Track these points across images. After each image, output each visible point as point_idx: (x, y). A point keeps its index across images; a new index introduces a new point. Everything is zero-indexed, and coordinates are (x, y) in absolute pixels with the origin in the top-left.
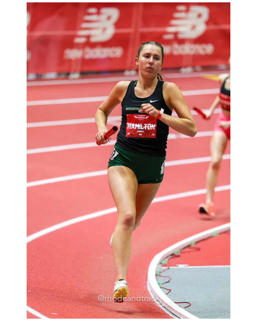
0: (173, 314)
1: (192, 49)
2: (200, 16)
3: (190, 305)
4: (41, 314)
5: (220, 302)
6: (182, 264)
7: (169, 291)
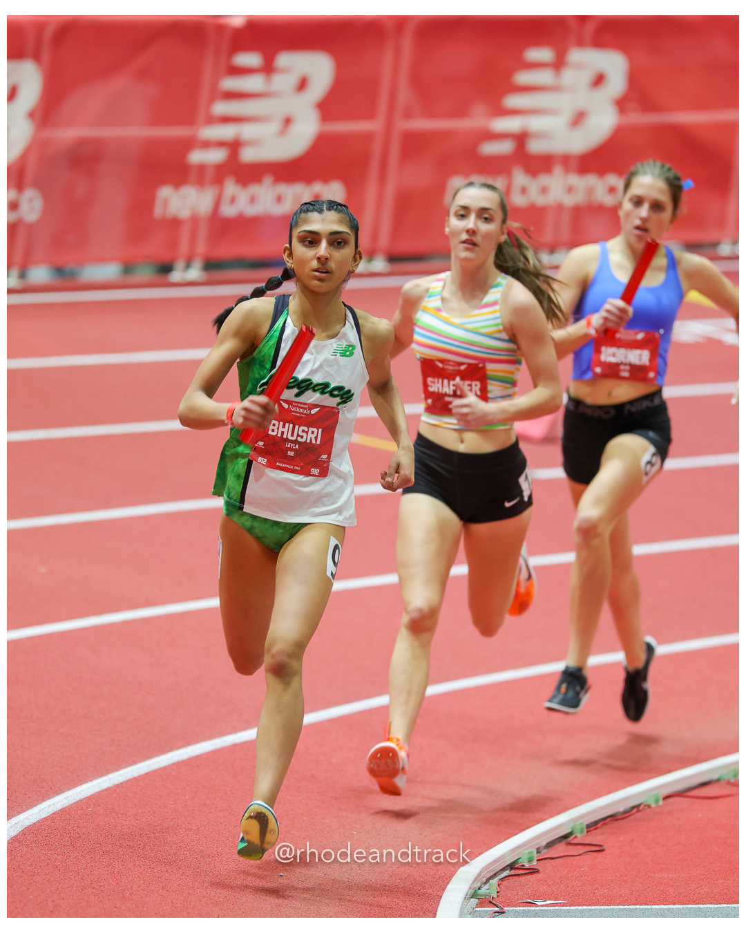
1: (571, 191)
2: (599, 80)
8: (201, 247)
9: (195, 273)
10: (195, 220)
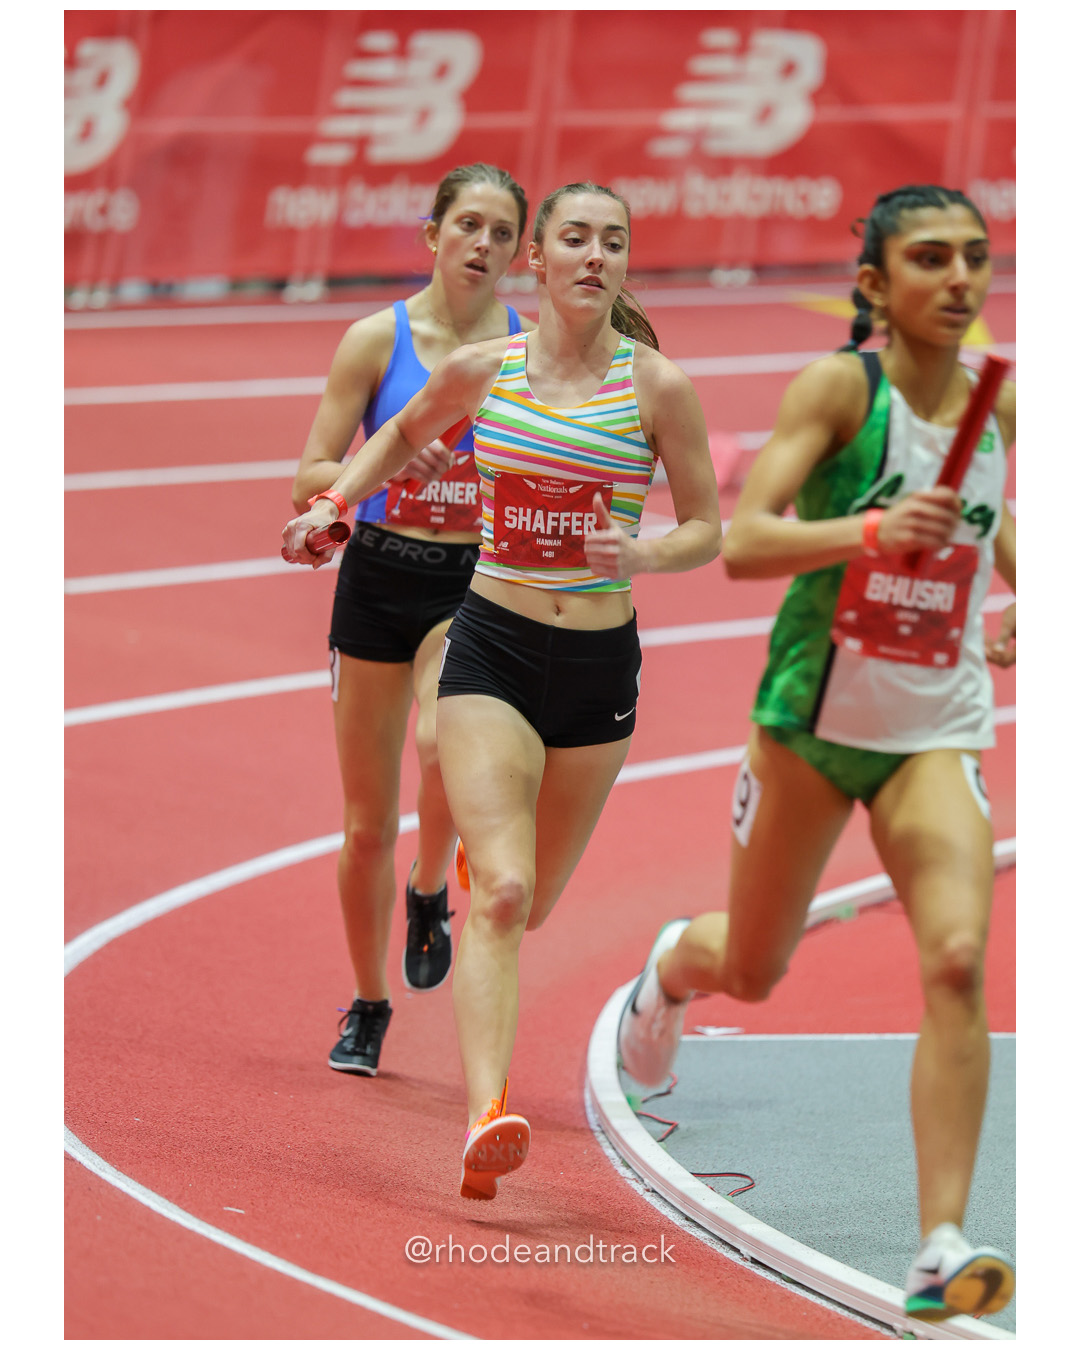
0: (687, 1219)
1: (756, 197)
2: (789, 69)
3: (752, 1185)
4: (186, 1209)
5: (865, 1174)
6: (718, 1024)
7: (669, 1128)
8: (324, 260)
9: (314, 290)
10: (315, 230)
